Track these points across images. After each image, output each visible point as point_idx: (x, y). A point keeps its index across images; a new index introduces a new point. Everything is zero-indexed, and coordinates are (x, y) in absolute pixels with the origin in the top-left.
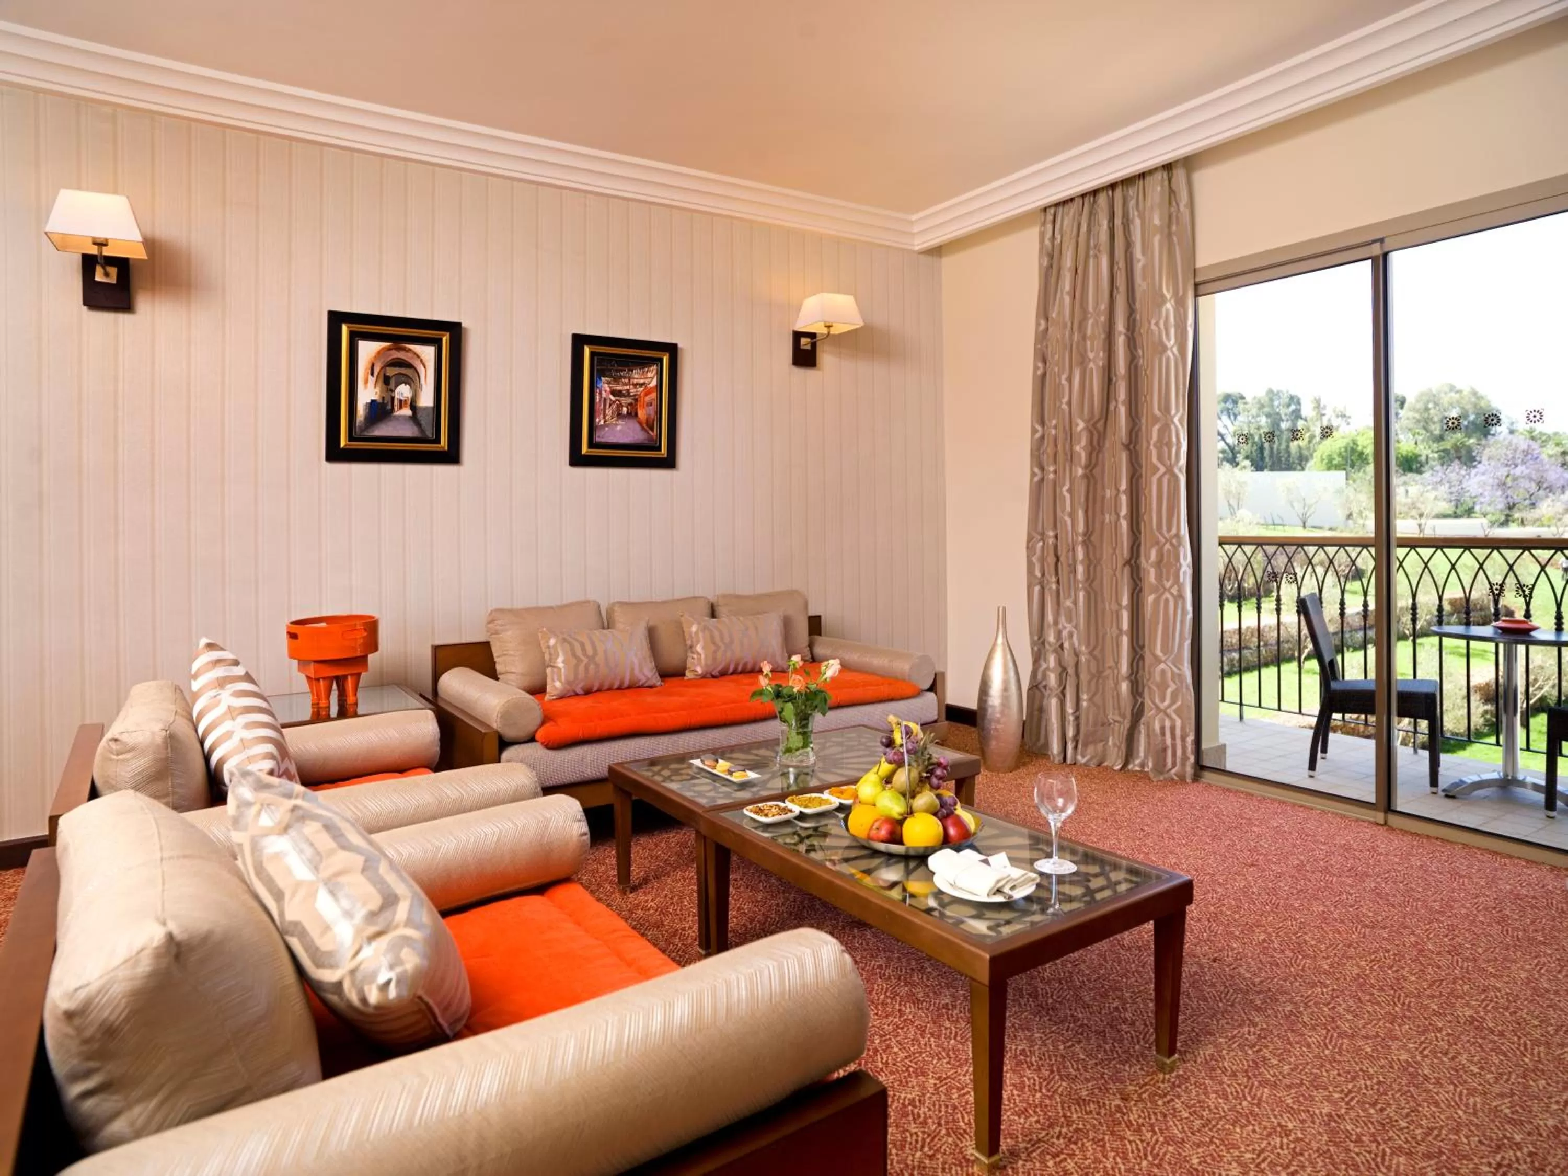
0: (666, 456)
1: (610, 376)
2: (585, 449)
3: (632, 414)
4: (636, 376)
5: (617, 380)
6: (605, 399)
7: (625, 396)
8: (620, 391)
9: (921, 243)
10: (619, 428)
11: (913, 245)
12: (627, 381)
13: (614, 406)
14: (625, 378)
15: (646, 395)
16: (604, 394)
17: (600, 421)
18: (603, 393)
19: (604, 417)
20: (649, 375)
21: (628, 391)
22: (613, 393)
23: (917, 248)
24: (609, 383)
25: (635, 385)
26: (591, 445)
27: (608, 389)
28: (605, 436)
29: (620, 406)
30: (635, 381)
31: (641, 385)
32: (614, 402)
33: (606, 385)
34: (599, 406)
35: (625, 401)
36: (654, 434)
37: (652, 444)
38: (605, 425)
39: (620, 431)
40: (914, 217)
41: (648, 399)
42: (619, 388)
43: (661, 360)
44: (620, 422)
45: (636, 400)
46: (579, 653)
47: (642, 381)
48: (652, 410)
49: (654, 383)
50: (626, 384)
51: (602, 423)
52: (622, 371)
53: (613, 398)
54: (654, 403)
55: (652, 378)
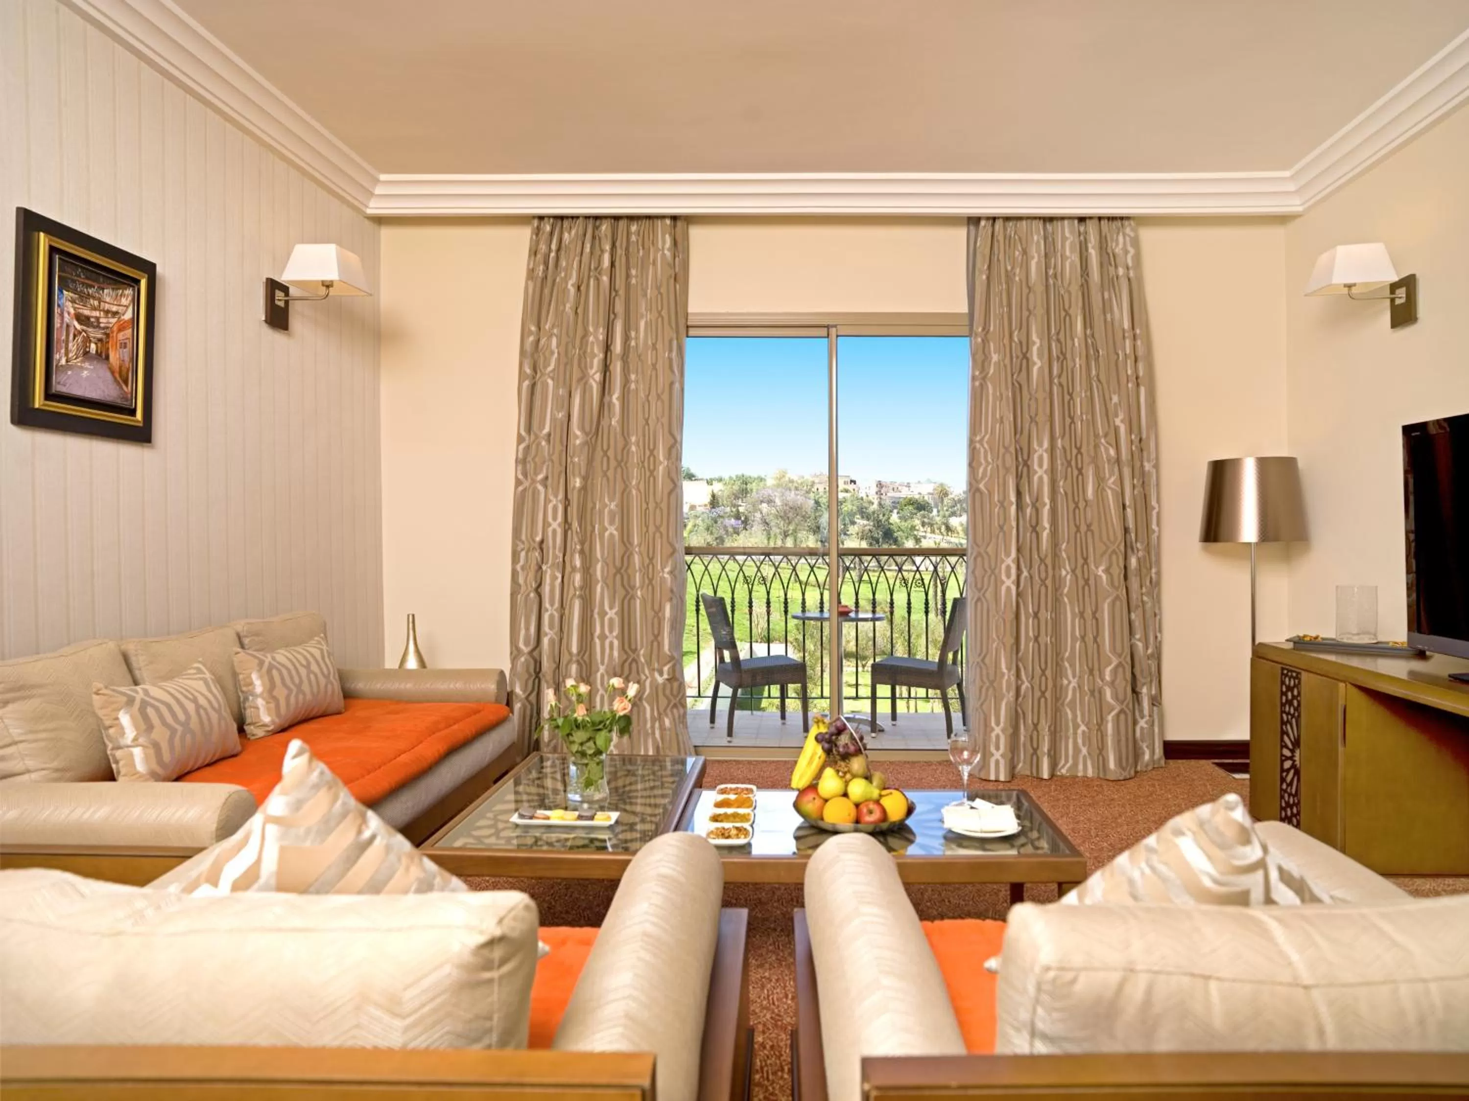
0: (141, 425)
1: (75, 291)
2: (38, 401)
3: (102, 356)
4: (108, 299)
5: (84, 298)
6: (68, 326)
7: (94, 327)
8: (88, 318)
9: (375, 208)
10: (85, 373)
11: (367, 207)
12: (96, 303)
13: (80, 339)
14: (94, 298)
15: (120, 330)
16: (67, 318)
17: (60, 358)
18: (66, 315)
19: (67, 354)
20: (124, 301)
21: (98, 319)
22: (79, 318)
23: (369, 211)
24: (73, 301)
25: (107, 312)
26: (49, 395)
27: (72, 311)
28: (66, 384)
29: (87, 340)
30: (107, 307)
31: (115, 314)
32: (80, 333)
33: (69, 304)
34: (59, 335)
35: (97, 334)
36: (128, 389)
37: (125, 404)
38: (68, 367)
39: (87, 378)
40: (383, 177)
41: (121, 336)
42: (87, 312)
43: (137, 282)
44: (87, 365)
45: (107, 335)
46: (169, 719)
47: (114, 309)
48: (126, 353)
49: (128, 315)
50: (94, 309)
51: (63, 362)
52: (92, 286)
53: (78, 327)
54: (129, 345)
55: (127, 307)
